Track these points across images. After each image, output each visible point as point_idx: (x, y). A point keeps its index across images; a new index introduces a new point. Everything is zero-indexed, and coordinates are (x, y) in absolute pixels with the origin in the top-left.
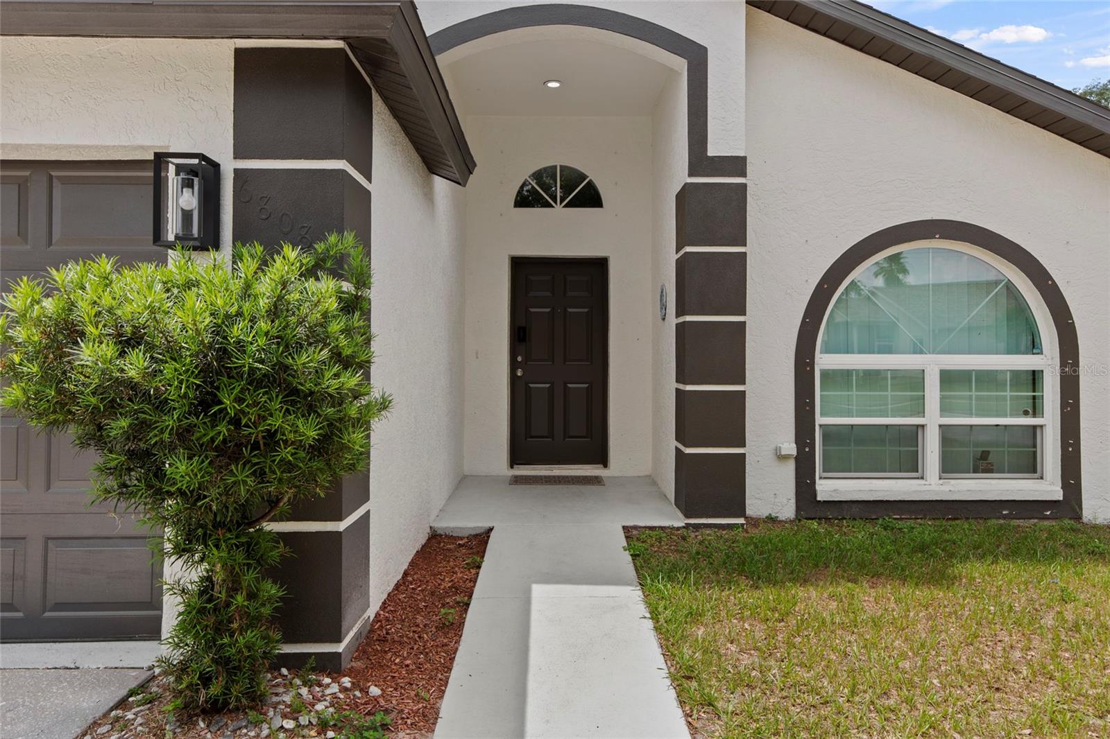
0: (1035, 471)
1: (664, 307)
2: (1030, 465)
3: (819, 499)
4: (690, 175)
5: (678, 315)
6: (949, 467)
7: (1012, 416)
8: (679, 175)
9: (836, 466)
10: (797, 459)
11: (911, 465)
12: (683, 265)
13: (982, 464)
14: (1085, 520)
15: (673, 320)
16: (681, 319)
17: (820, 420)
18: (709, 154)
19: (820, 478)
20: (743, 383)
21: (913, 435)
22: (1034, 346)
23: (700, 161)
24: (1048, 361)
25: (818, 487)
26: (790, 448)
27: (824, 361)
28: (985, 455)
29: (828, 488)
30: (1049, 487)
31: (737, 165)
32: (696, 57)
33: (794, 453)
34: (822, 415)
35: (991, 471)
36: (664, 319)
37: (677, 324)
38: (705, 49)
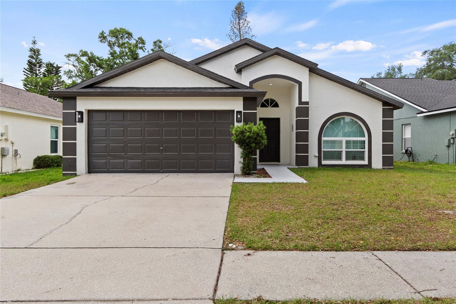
0: (364, 160)
1: (293, 128)
2: (363, 158)
3: (322, 164)
4: (299, 105)
5: (296, 130)
6: (347, 159)
7: (360, 149)
8: (297, 105)
9: (326, 158)
10: (318, 157)
11: (340, 158)
12: (297, 121)
13: (354, 158)
14: (372, 168)
15: (295, 131)
16: (297, 131)
17: (323, 150)
18: (302, 101)
19: (323, 161)
20: (308, 142)
21: (340, 153)
22: (364, 136)
23: (300, 102)
24: (366, 139)
25: (322, 162)
26: (317, 155)
27: (324, 139)
28: (355, 156)
29: (324, 162)
30: (366, 162)
31: (307, 103)
32: (300, 83)
33: (318, 156)
34: (323, 149)
35: (355, 160)
36: (293, 131)
37: (296, 132)
38: (301, 82)
